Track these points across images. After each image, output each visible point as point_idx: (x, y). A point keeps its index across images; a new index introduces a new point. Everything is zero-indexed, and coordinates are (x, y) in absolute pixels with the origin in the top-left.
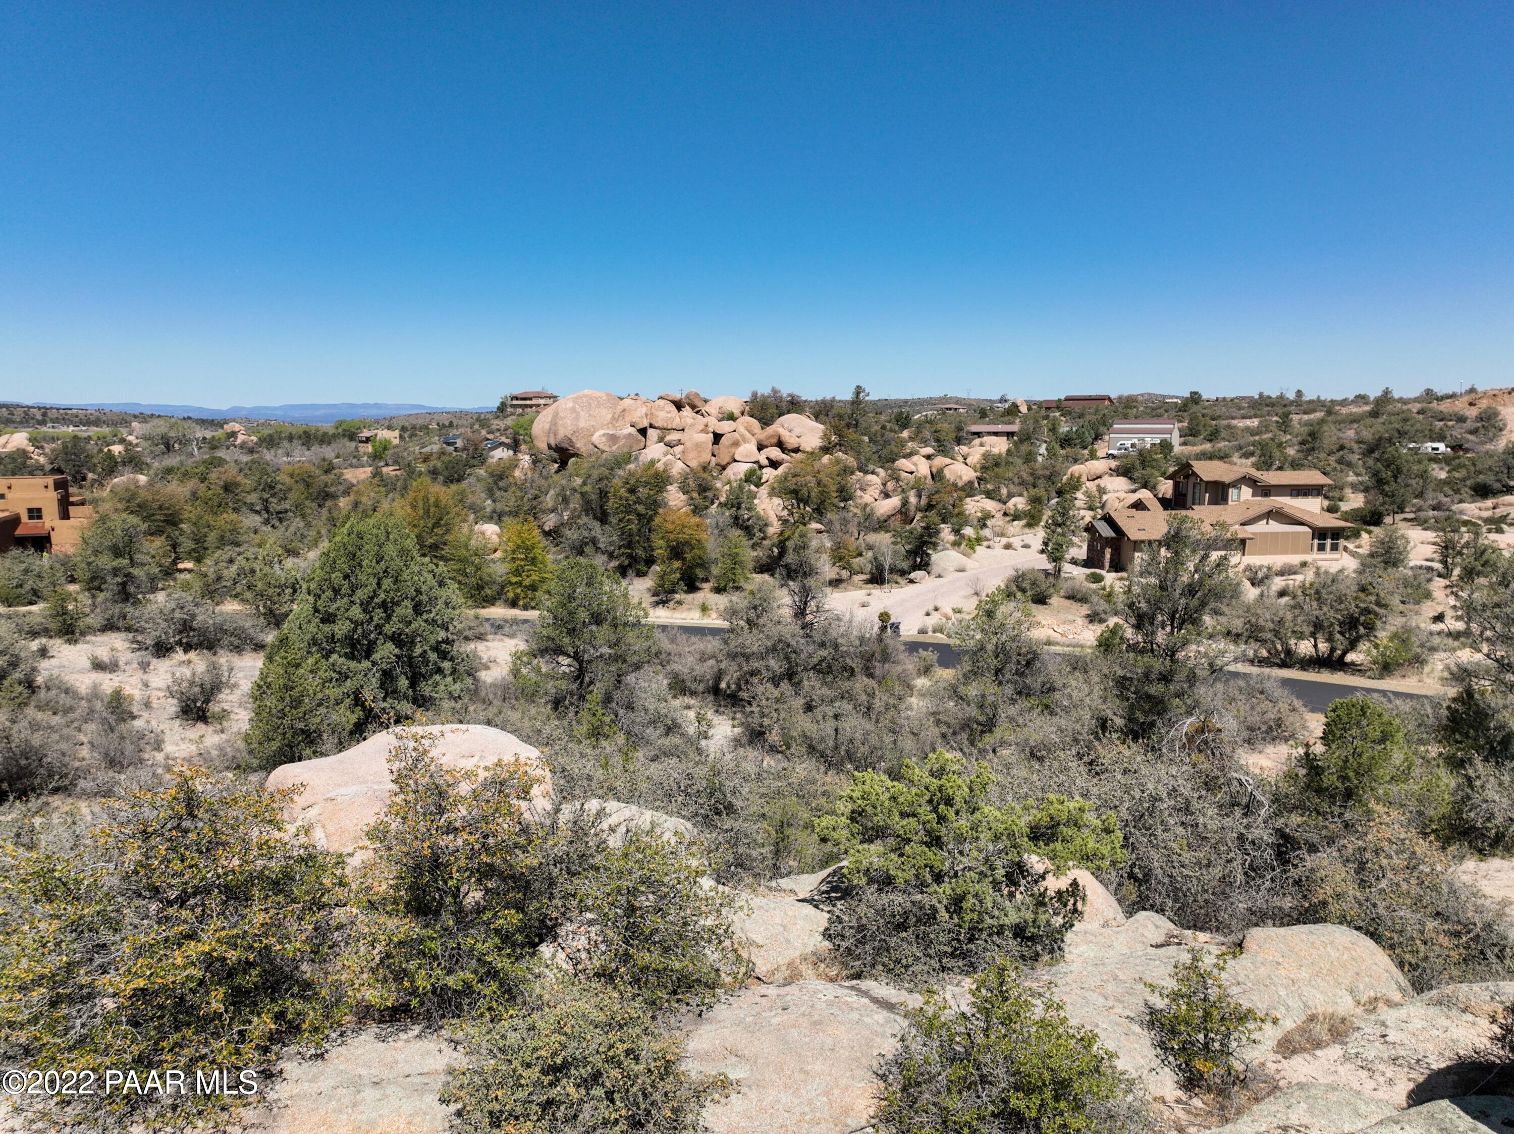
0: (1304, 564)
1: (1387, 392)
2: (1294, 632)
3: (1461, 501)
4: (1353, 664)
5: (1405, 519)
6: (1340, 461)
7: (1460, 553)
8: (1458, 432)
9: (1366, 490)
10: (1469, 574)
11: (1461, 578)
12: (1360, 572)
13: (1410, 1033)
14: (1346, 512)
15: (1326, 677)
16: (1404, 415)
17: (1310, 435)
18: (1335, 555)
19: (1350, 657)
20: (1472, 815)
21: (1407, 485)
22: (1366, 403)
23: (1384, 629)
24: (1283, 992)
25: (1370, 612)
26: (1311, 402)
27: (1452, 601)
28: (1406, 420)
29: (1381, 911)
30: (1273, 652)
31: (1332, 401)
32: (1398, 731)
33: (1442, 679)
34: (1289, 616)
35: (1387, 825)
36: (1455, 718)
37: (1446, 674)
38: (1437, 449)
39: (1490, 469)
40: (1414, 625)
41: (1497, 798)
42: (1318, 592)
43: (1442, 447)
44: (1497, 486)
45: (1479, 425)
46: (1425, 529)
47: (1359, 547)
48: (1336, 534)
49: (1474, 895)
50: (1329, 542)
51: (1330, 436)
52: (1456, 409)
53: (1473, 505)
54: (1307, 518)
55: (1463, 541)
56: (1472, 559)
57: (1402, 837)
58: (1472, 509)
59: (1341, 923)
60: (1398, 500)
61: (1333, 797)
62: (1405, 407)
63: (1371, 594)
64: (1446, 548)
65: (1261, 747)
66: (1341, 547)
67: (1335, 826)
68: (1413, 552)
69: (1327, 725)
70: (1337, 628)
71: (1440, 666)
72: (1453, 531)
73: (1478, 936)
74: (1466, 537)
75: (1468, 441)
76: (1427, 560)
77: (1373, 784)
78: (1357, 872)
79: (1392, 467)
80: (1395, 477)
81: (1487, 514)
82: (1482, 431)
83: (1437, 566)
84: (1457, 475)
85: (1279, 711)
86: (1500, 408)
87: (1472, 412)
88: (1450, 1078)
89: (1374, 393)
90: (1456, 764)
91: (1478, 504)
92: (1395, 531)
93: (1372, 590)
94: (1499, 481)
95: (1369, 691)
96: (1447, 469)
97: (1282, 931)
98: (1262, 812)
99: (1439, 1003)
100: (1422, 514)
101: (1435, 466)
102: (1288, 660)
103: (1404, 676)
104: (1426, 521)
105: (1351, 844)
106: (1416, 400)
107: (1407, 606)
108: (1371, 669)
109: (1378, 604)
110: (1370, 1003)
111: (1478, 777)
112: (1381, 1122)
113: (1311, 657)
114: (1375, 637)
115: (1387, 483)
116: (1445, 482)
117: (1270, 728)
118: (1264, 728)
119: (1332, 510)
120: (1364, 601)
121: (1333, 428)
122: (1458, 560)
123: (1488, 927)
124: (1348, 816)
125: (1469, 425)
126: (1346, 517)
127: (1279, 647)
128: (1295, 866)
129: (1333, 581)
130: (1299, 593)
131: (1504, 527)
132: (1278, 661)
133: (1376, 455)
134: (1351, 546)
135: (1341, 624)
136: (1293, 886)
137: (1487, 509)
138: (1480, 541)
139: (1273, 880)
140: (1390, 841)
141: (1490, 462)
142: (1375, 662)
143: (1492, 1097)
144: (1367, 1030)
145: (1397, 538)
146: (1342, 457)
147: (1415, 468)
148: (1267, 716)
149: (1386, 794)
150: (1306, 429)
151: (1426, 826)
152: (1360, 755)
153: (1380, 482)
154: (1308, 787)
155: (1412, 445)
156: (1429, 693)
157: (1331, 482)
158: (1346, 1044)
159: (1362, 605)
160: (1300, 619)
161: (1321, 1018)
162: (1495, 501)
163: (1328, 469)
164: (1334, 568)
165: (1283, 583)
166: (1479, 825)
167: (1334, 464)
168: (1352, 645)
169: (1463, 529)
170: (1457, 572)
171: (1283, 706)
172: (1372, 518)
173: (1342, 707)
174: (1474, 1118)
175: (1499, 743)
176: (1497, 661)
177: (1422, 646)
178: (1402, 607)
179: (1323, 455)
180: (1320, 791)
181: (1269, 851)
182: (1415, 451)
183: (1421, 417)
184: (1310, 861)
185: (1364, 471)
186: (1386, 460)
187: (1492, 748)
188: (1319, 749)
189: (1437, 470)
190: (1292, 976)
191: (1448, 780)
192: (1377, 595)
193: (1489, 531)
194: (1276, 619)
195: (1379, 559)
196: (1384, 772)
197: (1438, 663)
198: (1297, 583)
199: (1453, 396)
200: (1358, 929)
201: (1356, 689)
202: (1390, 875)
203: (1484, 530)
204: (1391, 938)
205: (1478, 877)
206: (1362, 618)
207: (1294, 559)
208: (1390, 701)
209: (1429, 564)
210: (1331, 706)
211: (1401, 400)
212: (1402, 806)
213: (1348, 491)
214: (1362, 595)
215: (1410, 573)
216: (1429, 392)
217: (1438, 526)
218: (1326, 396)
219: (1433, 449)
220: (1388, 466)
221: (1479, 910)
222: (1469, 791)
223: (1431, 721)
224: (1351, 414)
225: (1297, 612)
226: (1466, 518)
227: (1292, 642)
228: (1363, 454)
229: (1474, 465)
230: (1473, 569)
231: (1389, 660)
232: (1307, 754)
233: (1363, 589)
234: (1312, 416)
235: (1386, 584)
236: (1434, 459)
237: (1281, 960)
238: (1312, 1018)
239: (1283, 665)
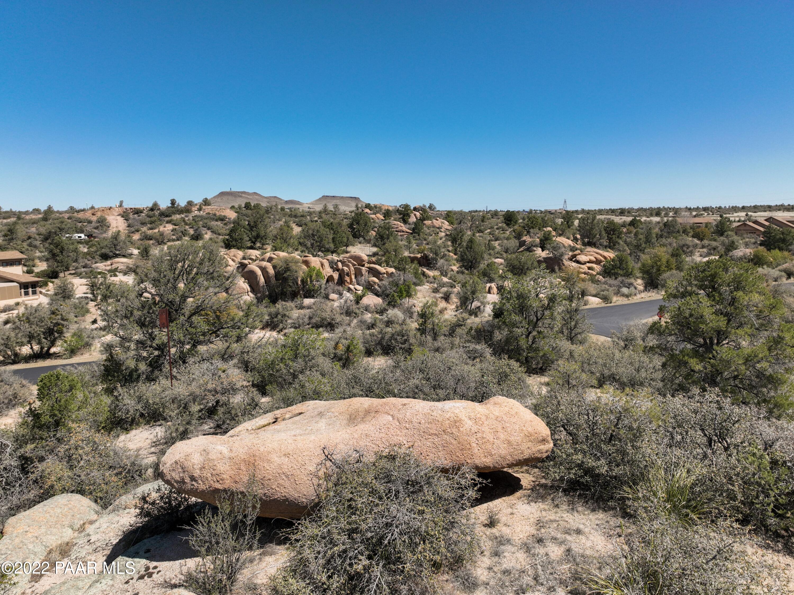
0: (17, 304)
1: (50, 208)
2: (17, 343)
3: (96, 263)
4: (55, 353)
5: (70, 274)
6: (30, 245)
7: (99, 288)
8: (89, 228)
9: (47, 260)
10: (105, 298)
11: (102, 301)
12: (50, 304)
13: (101, 532)
14: (38, 273)
15: (41, 364)
16: (60, 220)
17: (9, 231)
18: (35, 297)
19: (53, 350)
20: (120, 413)
21: (68, 256)
22: (40, 213)
23: (67, 332)
24: (31, 546)
25: (59, 325)
26: (6, 212)
27: (99, 312)
28: (62, 222)
29: (83, 477)
30: (7, 356)
31: (19, 212)
32: (77, 383)
33: (101, 351)
34: (13, 334)
35: (79, 432)
36: (107, 369)
37: (102, 349)
38: (80, 237)
39: (106, 246)
40: (83, 327)
41: (129, 402)
42: (28, 318)
43: (83, 236)
44: (111, 254)
45: (98, 224)
46: (81, 278)
47: (48, 291)
48: (34, 285)
49: (125, 451)
50: (30, 290)
51: (21, 231)
52: (87, 217)
53: (101, 264)
54: (14, 278)
55: (100, 282)
56: (105, 290)
57: (88, 436)
58: (102, 266)
59: (63, 493)
60: (65, 264)
61: (48, 428)
62: (61, 216)
63: (58, 315)
64: (92, 286)
65: (6, 413)
66: (38, 292)
67: (52, 443)
68: (77, 290)
69: (39, 390)
70: (42, 336)
71: (99, 345)
72: (94, 278)
73: (129, 470)
74: (101, 280)
75: (95, 232)
76: (85, 293)
77: (69, 414)
78: (68, 462)
79: (59, 247)
80: (62, 252)
81: (108, 268)
82: (100, 228)
83: (90, 296)
84: (92, 250)
85: (14, 389)
86: (106, 216)
87: (94, 219)
88: (121, 544)
89: (43, 208)
90: (109, 391)
91: (104, 264)
92: (66, 280)
93: (58, 313)
94: (111, 251)
95: (64, 366)
96: (87, 247)
97: (28, 512)
98: (8, 450)
99: (114, 511)
100: (79, 271)
101: (81, 246)
102: (17, 359)
103: (82, 354)
104: (81, 274)
105: (62, 449)
106: (66, 212)
107: (79, 318)
108: (65, 354)
109: (63, 319)
110: (81, 527)
111: (120, 395)
112: (90, 586)
113: (30, 355)
114: (64, 337)
115: (58, 256)
116: (87, 254)
117: (11, 400)
118: (6, 401)
119: (29, 272)
120: (55, 319)
121: (22, 226)
122: (99, 292)
123: (133, 464)
124: (58, 435)
125: (94, 224)
126: (38, 275)
127: (10, 353)
128: (33, 473)
129: (36, 311)
130: (17, 320)
131: (117, 273)
132: (10, 361)
133: (49, 241)
134: (44, 291)
135: (44, 333)
136: (33, 484)
137: (108, 266)
138: (107, 281)
139: (20, 485)
140: (83, 441)
141: (106, 243)
142: (66, 350)
143: (139, 543)
144: (80, 543)
145: (67, 284)
146: (31, 242)
147: (71, 247)
148: (7, 394)
149: (77, 417)
150: (5, 228)
151: (99, 426)
152: (60, 401)
153: (54, 256)
154: (34, 427)
155: (67, 235)
156: (95, 360)
157: (26, 257)
158: (70, 556)
159: (54, 321)
160: (20, 335)
161: (54, 549)
162: (111, 261)
163: (23, 250)
164: (35, 304)
165: (6, 316)
166: (123, 417)
167: (26, 247)
168: (53, 344)
169: (99, 276)
170: (99, 298)
171: (16, 386)
172: (53, 275)
173: (46, 378)
174: (132, 558)
175: (129, 376)
176: (121, 337)
177: (89, 337)
178: (75, 319)
179: (19, 242)
180: (41, 427)
181: (17, 470)
182: (70, 238)
183: (70, 221)
184: (41, 467)
185: (44, 250)
186: (55, 244)
187: (126, 379)
188: (38, 404)
189: (82, 248)
190: (36, 535)
191: (107, 400)
192: (61, 315)
193: (111, 276)
194: (5, 337)
195: (60, 296)
196: (73, 406)
197: (97, 345)
198: (14, 315)
199: (83, 210)
200: (72, 492)
201: (57, 366)
202: (85, 457)
203: (109, 276)
204: (90, 489)
205: (127, 443)
206: (55, 328)
207: (11, 302)
208: (76, 368)
209: (86, 295)
210: (39, 379)
211: (58, 212)
212: (86, 420)
213: (37, 261)
214: (53, 316)
215: (77, 301)
216: (72, 208)
217: (87, 276)
218: (16, 209)
219: (79, 237)
220: (57, 247)
221: (128, 457)
222: (117, 402)
223: (98, 373)
224: (32, 219)
225: (17, 331)
226: (99, 271)
227: (17, 348)
228: (42, 241)
229: (99, 244)
230: (106, 295)
231: (73, 348)
232: (30, 409)
233: (53, 313)
234: (9, 220)
235: (65, 308)
236: (80, 242)
237: (28, 529)
238: (50, 552)
239: (14, 362)
